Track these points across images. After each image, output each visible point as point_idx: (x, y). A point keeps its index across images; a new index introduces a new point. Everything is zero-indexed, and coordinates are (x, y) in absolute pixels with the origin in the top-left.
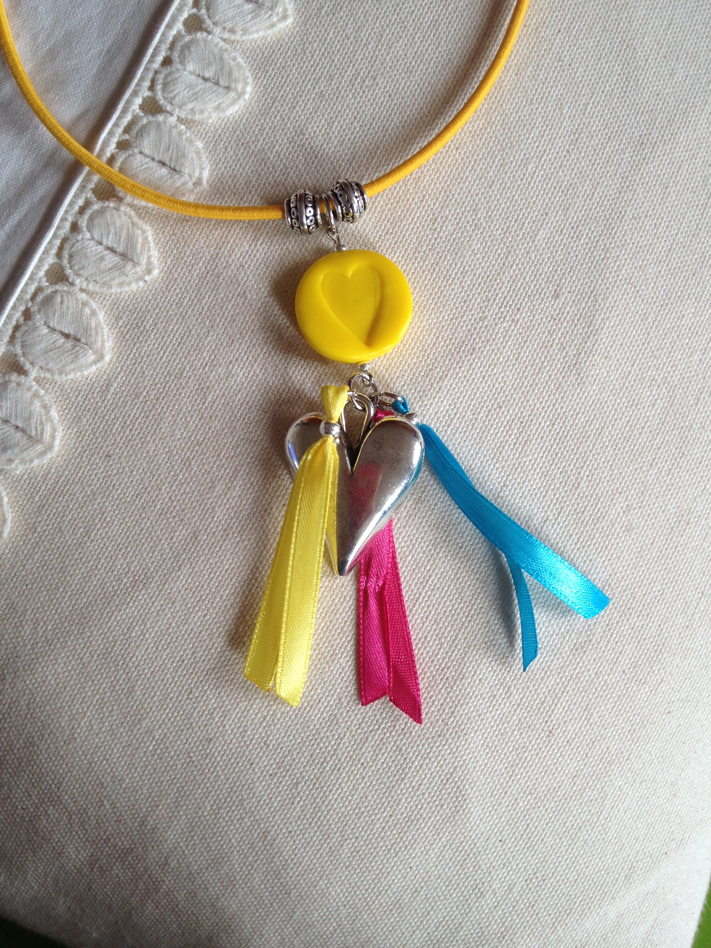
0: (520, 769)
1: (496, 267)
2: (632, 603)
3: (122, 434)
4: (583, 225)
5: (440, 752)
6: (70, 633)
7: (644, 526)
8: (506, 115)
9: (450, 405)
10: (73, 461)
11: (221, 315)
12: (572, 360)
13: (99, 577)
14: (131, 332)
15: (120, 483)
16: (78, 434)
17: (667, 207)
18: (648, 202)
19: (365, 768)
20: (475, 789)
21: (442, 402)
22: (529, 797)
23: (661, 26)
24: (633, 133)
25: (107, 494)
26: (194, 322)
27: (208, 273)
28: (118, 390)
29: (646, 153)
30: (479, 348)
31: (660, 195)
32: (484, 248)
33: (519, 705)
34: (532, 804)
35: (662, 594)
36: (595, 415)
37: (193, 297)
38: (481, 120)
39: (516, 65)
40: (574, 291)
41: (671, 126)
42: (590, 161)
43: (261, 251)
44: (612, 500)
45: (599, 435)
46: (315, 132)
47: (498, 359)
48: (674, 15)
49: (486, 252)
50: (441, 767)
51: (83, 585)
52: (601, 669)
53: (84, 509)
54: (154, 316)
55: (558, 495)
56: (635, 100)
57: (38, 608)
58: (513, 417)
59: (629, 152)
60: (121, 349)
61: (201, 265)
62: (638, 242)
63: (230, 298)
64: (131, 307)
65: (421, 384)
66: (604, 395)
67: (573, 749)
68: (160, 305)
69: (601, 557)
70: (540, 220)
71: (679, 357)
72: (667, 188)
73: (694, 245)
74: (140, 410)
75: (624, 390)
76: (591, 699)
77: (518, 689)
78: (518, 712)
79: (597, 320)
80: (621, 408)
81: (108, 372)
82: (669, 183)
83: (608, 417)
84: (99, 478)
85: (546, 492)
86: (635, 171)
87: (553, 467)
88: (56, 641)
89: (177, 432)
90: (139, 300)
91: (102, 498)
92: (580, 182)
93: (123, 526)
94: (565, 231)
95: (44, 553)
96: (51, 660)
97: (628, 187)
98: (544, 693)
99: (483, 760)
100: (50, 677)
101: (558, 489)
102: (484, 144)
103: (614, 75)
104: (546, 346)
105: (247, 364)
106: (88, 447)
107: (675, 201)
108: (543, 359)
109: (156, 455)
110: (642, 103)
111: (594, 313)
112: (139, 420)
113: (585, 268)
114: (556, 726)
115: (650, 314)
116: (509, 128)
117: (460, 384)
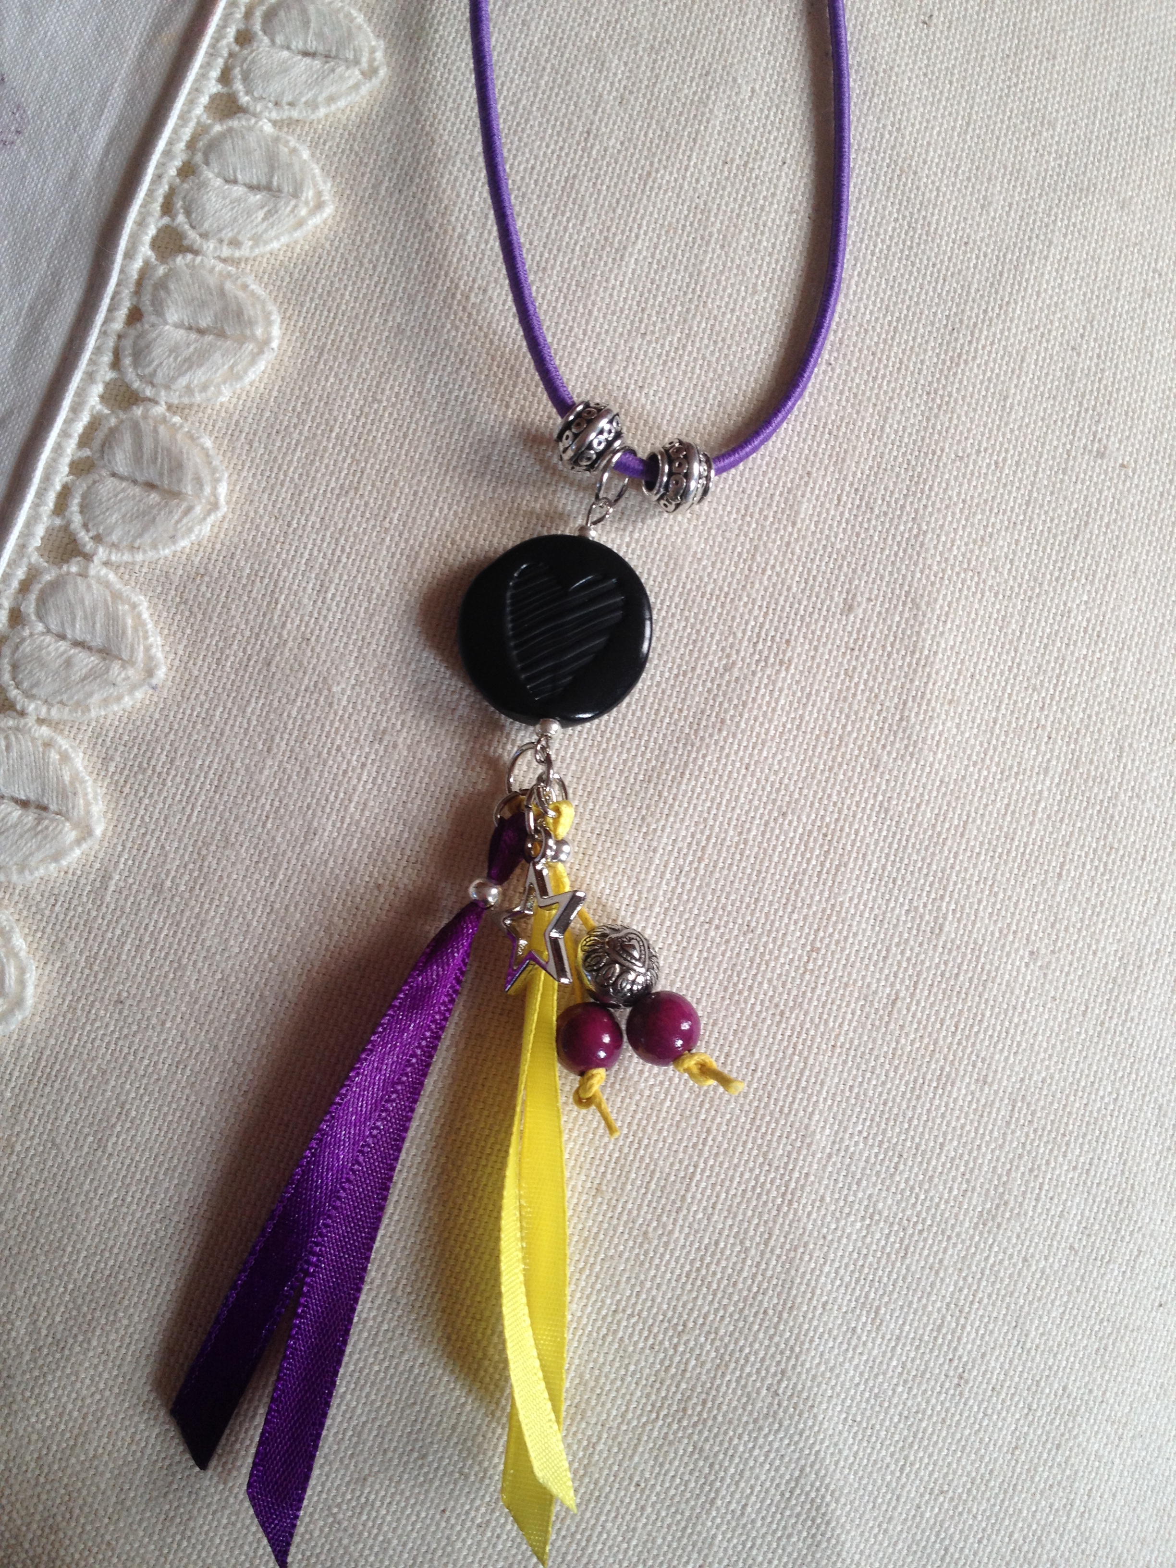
0: (917, 1451)
1: (738, 576)
2: (1067, 1124)
3: (138, 961)
4: (874, 484)
5: (771, 1444)
6: (94, 1324)
7: (1065, 984)
8: (715, 318)
9: (697, 824)
10: (61, 1019)
11: (281, 729)
12: (893, 715)
13: (129, 1218)
14: (132, 780)
15: (147, 1047)
16: (63, 971)
17: (1012, 431)
18: (978, 426)
19: (643, 1491)
20: (843, 1500)
21: (683, 820)
22: (941, 1499)
23: (954, 128)
24: (935, 314)
25: (125, 1069)
26: (237, 747)
27: (249, 659)
28: (122, 884)
29: (962, 345)
30: (732, 718)
31: (996, 412)
32: (712, 547)
33: (898, 1338)
34: (947, 1510)
35: (1116, 1100)
36: (949, 804)
37: (229, 705)
38: (674, 334)
39: (719, 231)
40: (877, 596)
41: (997, 292)
42: (869, 373)
43: (334, 608)
44: (1003, 946)
45: (962, 835)
46: (397, 395)
47: (768, 731)
48: (972, 108)
49: (717, 554)
50: (777, 1470)
51: (106, 1235)
52: (1032, 1250)
53: (90, 1102)
54: (168, 747)
55: (908, 953)
56: (928, 259)
57: (35, 1286)
58: (809, 827)
59: (933, 349)
60: (118, 812)
61: (235, 647)
62: (972, 497)
63: (292, 697)
64: (126, 738)
65: (642, 794)
66: (958, 766)
67: (1004, 1401)
68: (176, 727)
69: (1002, 1051)
70: (798, 486)
71: (1076, 681)
72: (1006, 398)
73: (1068, 487)
74: (164, 914)
75: (991, 752)
76: (1022, 1307)
77: (893, 1310)
78: (899, 1350)
79: (924, 640)
80: (992, 784)
81: (101, 855)
82: (1008, 388)
83: (971, 802)
84: (108, 1043)
85: (888, 950)
86: (946, 378)
87: (892, 904)
88: (71, 1341)
89: (232, 942)
90: (139, 723)
91: (118, 1077)
92: (858, 412)
93: (160, 1122)
94: (844, 498)
95: (33, 1189)
96: (68, 1377)
97: (939, 407)
98: (939, 1310)
99: (850, 1448)
100: (70, 1406)
101: (907, 940)
102: (685, 373)
103: (888, 223)
104: (845, 698)
105: (337, 805)
106: (82, 992)
107: (1023, 418)
108: (843, 721)
109: (202, 987)
110: (942, 262)
111: (917, 628)
112: (165, 932)
113: (888, 556)
114: (969, 1366)
115: (1012, 616)
116: (724, 340)
117: (708, 786)
